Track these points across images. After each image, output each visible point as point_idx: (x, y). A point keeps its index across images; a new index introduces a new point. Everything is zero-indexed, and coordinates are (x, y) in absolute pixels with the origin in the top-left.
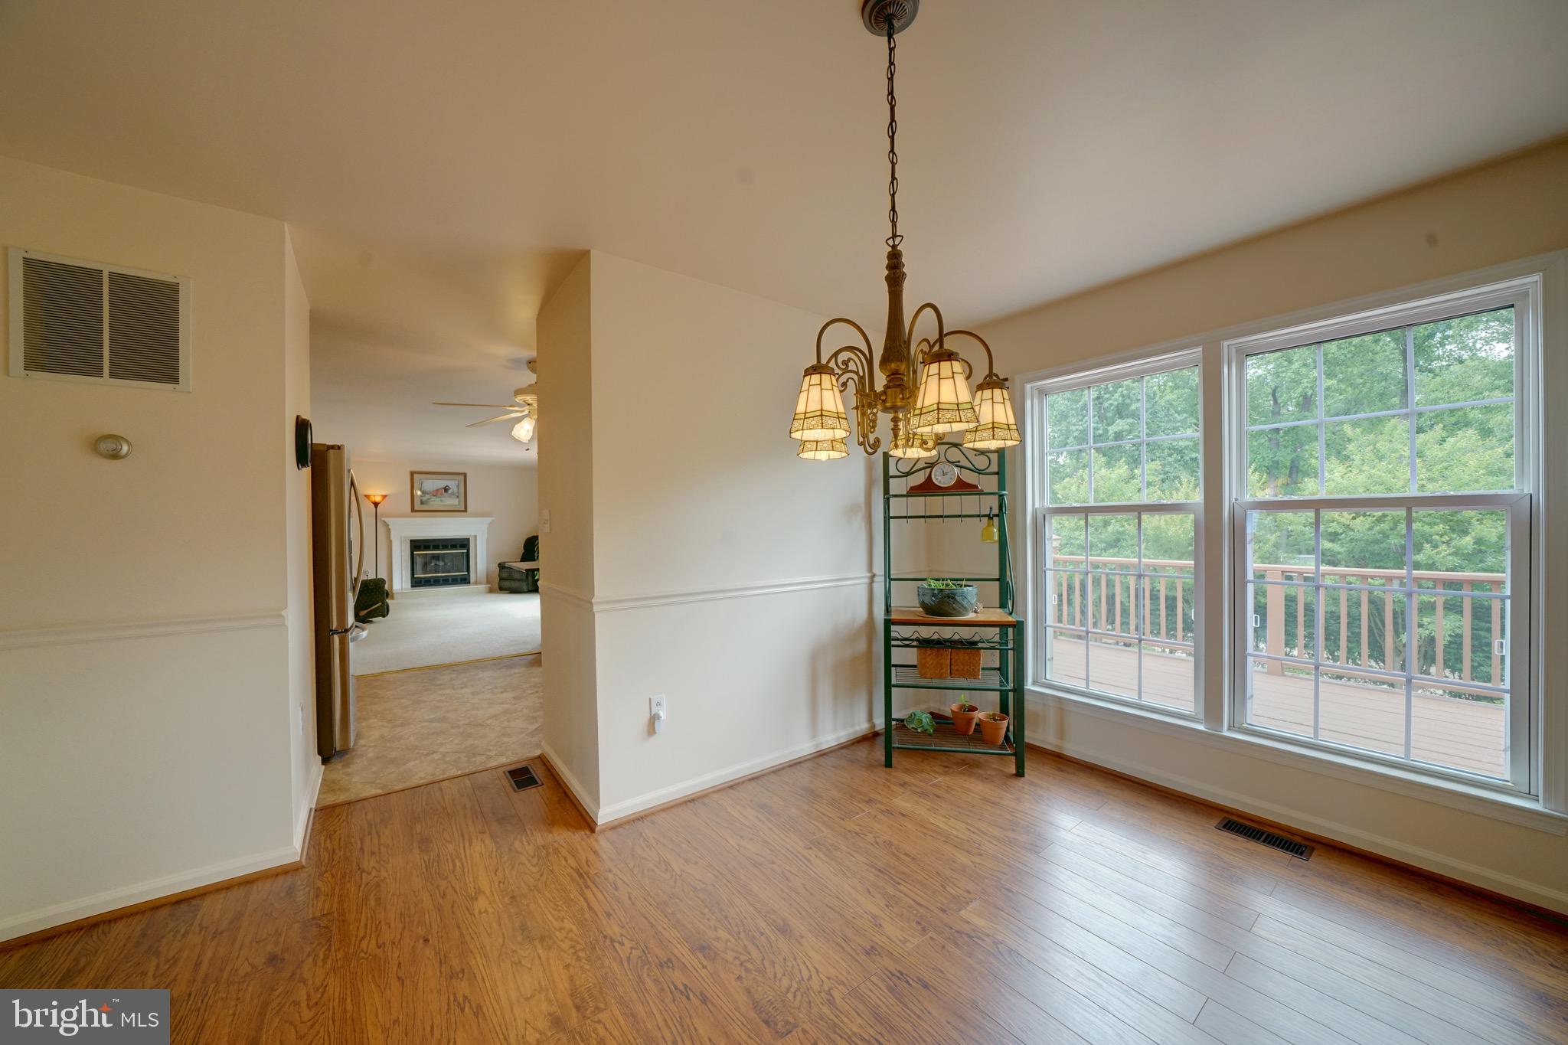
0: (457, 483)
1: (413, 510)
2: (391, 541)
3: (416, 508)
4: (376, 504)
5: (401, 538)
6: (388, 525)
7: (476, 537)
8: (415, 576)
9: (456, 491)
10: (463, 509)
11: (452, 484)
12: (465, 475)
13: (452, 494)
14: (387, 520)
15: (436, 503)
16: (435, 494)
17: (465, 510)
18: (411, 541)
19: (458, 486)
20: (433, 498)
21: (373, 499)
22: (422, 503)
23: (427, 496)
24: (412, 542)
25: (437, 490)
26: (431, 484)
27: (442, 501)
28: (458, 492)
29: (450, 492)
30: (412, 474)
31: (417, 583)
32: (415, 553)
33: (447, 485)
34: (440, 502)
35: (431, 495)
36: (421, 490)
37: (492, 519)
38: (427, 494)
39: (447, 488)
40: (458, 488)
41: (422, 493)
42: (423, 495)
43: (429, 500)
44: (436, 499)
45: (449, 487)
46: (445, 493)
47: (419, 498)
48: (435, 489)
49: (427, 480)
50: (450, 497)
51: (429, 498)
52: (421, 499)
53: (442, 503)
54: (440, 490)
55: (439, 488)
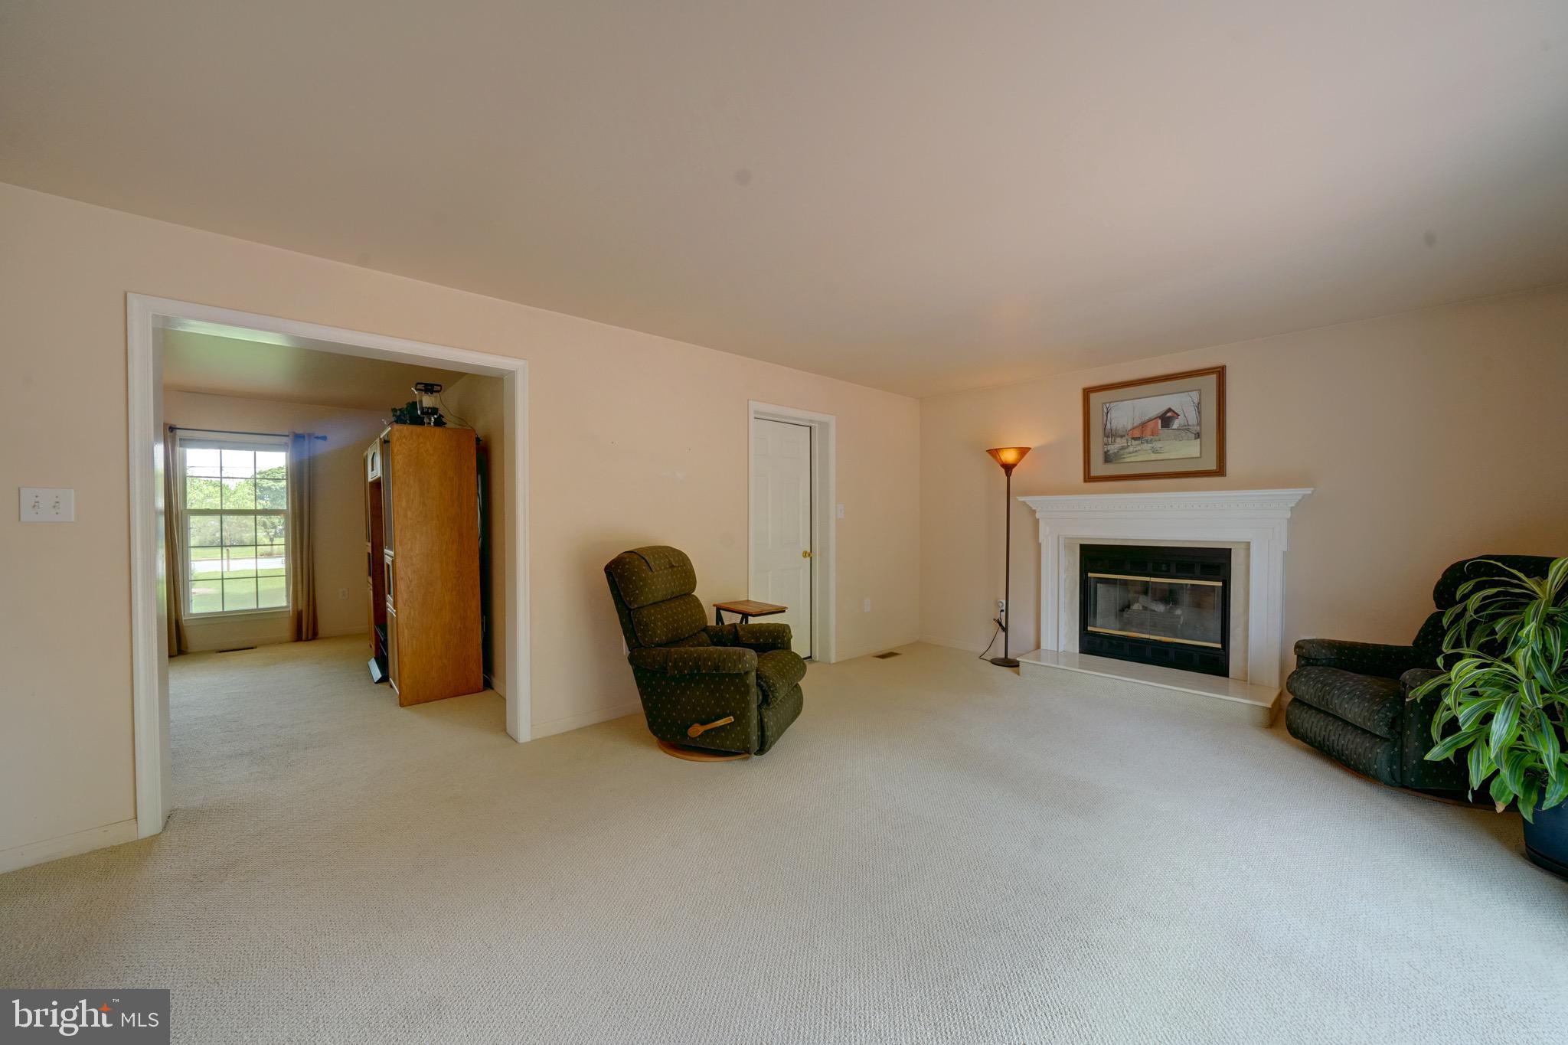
0: (1195, 395)
1: (1088, 478)
2: (1039, 546)
3: (1093, 474)
4: (1008, 468)
5: (1060, 540)
6: (1034, 513)
7: (1249, 545)
8: (1089, 628)
9: (1193, 420)
10: (1213, 467)
11: (1182, 401)
12: (1220, 373)
13: (1185, 428)
14: (1031, 500)
15: (1140, 456)
16: (1137, 434)
17: (1220, 471)
18: (1082, 547)
19: (1199, 407)
20: (1135, 446)
21: (1002, 456)
22: (1108, 458)
23: (1120, 442)
24: (1085, 551)
25: (1144, 425)
26: (1126, 412)
27: (1155, 451)
28: (1199, 424)
29: (1176, 424)
30: (1087, 393)
31: (1093, 644)
32: (1090, 576)
33: (1165, 408)
34: (1149, 453)
35: (1127, 440)
36: (1105, 429)
37: (1300, 497)
38: (1119, 439)
39: (1169, 414)
40: (1199, 412)
41: (1107, 437)
42: (1110, 441)
43: (1122, 452)
44: (1138, 448)
45: (1174, 412)
46: (1165, 430)
47: (1103, 448)
48: (1135, 425)
49: (1115, 403)
50: (1176, 440)
51: (1123, 448)
52: (1106, 449)
53: (1154, 457)
54: (1151, 425)
55: (1150, 420)
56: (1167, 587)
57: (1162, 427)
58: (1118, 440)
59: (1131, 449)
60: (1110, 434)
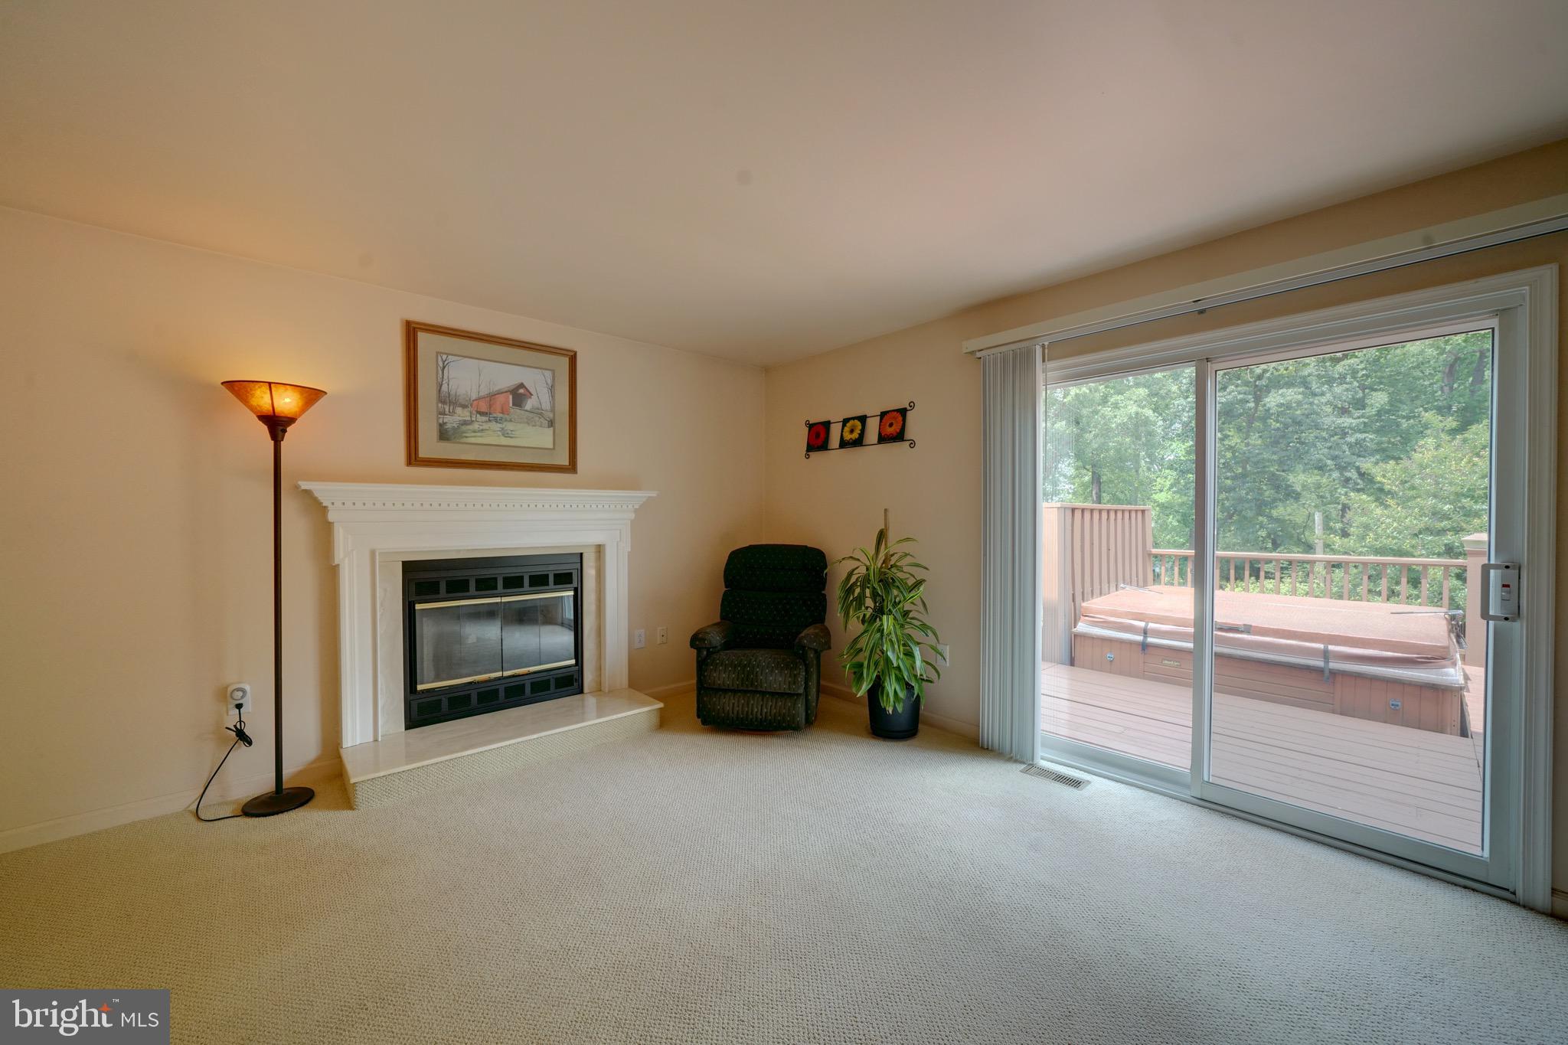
0: (549, 376)
1: (413, 458)
2: (333, 566)
3: (423, 453)
4: (276, 424)
5: (373, 553)
6: (324, 510)
7: (600, 549)
8: (420, 687)
9: (546, 404)
10: (565, 462)
11: (538, 380)
12: (573, 359)
13: (538, 412)
14: (319, 491)
15: (487, 438)
16: (484, 408)
17: (572, 467)
18: (406, 565)
19: (552, 389)
20: (480, 423)
21: (262, 399)
22: (444, 435)
23: (462, 414)
24: (409, 568)
25: (491, 397)
26: (468, 375)
27: (505, 434)
28: (553, 410)
29: (529, 404)
30: (410, 332)
32: (418, 607)
33: (517, 382)
34: (498, 436)
35: (471, 413)
36: (440, 391)
37: (644, 500)
38: (460, 408)
39: (521, 391)
40: (552, 397)
41: (444, 403)
42: (447, 410)
43: (464, 428)
44: (485, 426)
45: (526, 388)
46: (517, 411)
47: (438, 418)
48: (481, 394)
49: (457, 358)
50: (528, 424)
51: (465, 423)
52: (441, 421)
53: (504, 441)
54: (501, 399)
55: (500, 393)
56: (517, 606)
57: (513, 405)
58: (459, 410)
59: (476, 426)
60: (447, 400)
